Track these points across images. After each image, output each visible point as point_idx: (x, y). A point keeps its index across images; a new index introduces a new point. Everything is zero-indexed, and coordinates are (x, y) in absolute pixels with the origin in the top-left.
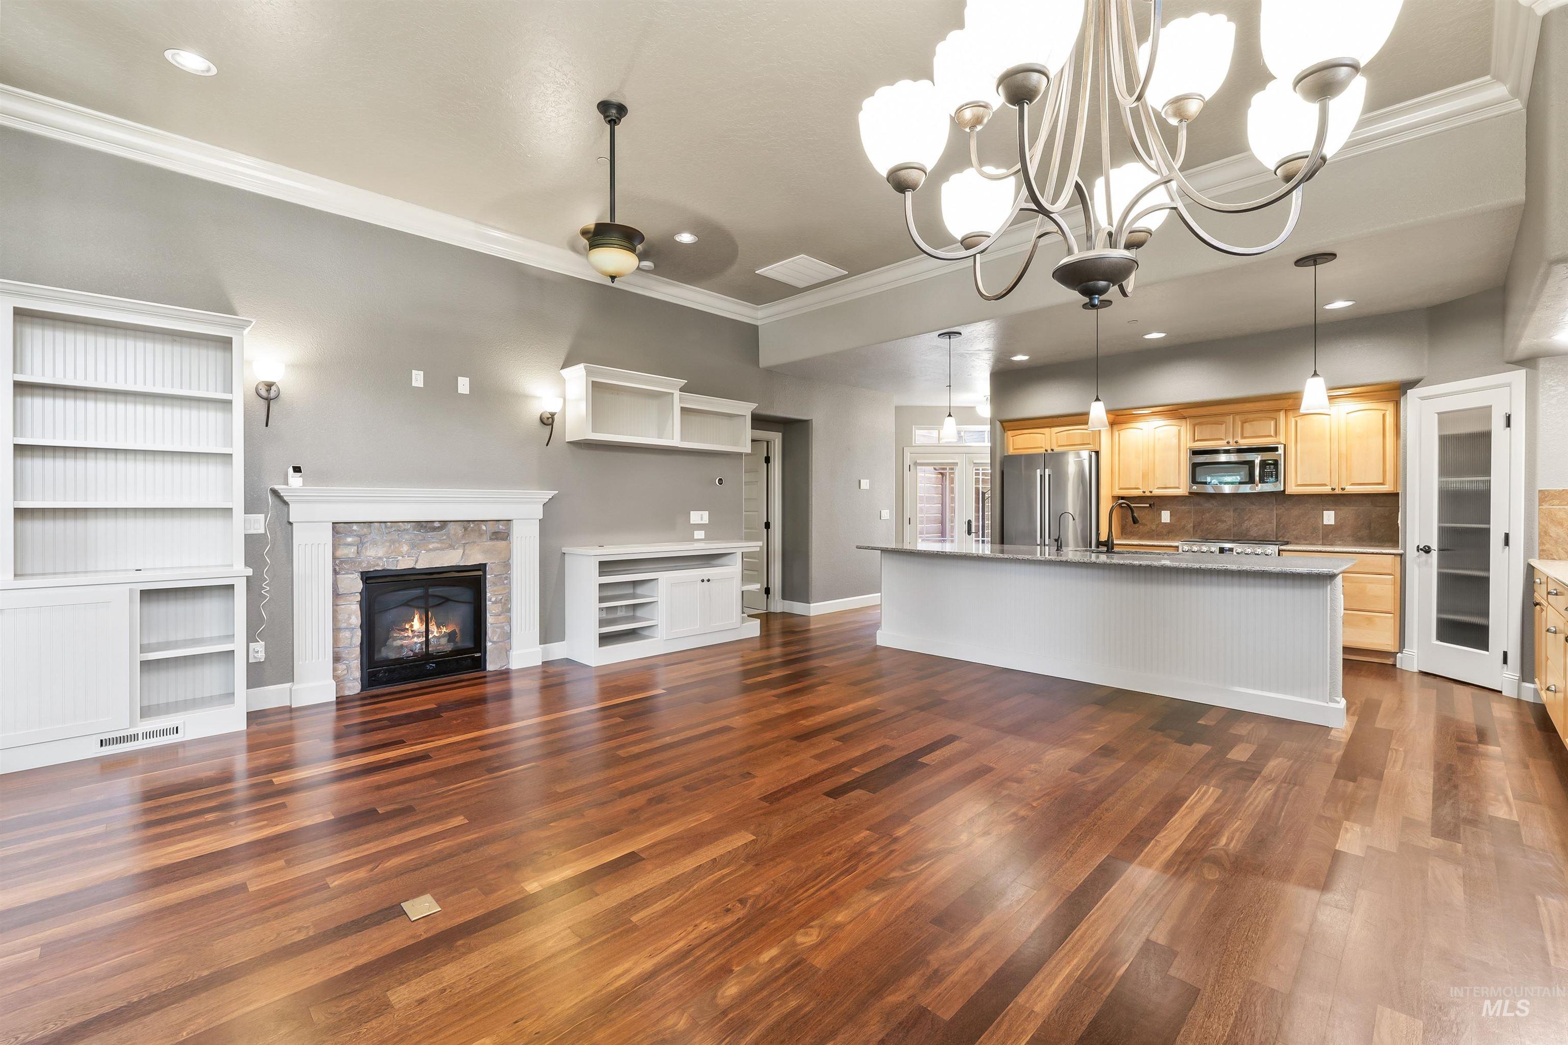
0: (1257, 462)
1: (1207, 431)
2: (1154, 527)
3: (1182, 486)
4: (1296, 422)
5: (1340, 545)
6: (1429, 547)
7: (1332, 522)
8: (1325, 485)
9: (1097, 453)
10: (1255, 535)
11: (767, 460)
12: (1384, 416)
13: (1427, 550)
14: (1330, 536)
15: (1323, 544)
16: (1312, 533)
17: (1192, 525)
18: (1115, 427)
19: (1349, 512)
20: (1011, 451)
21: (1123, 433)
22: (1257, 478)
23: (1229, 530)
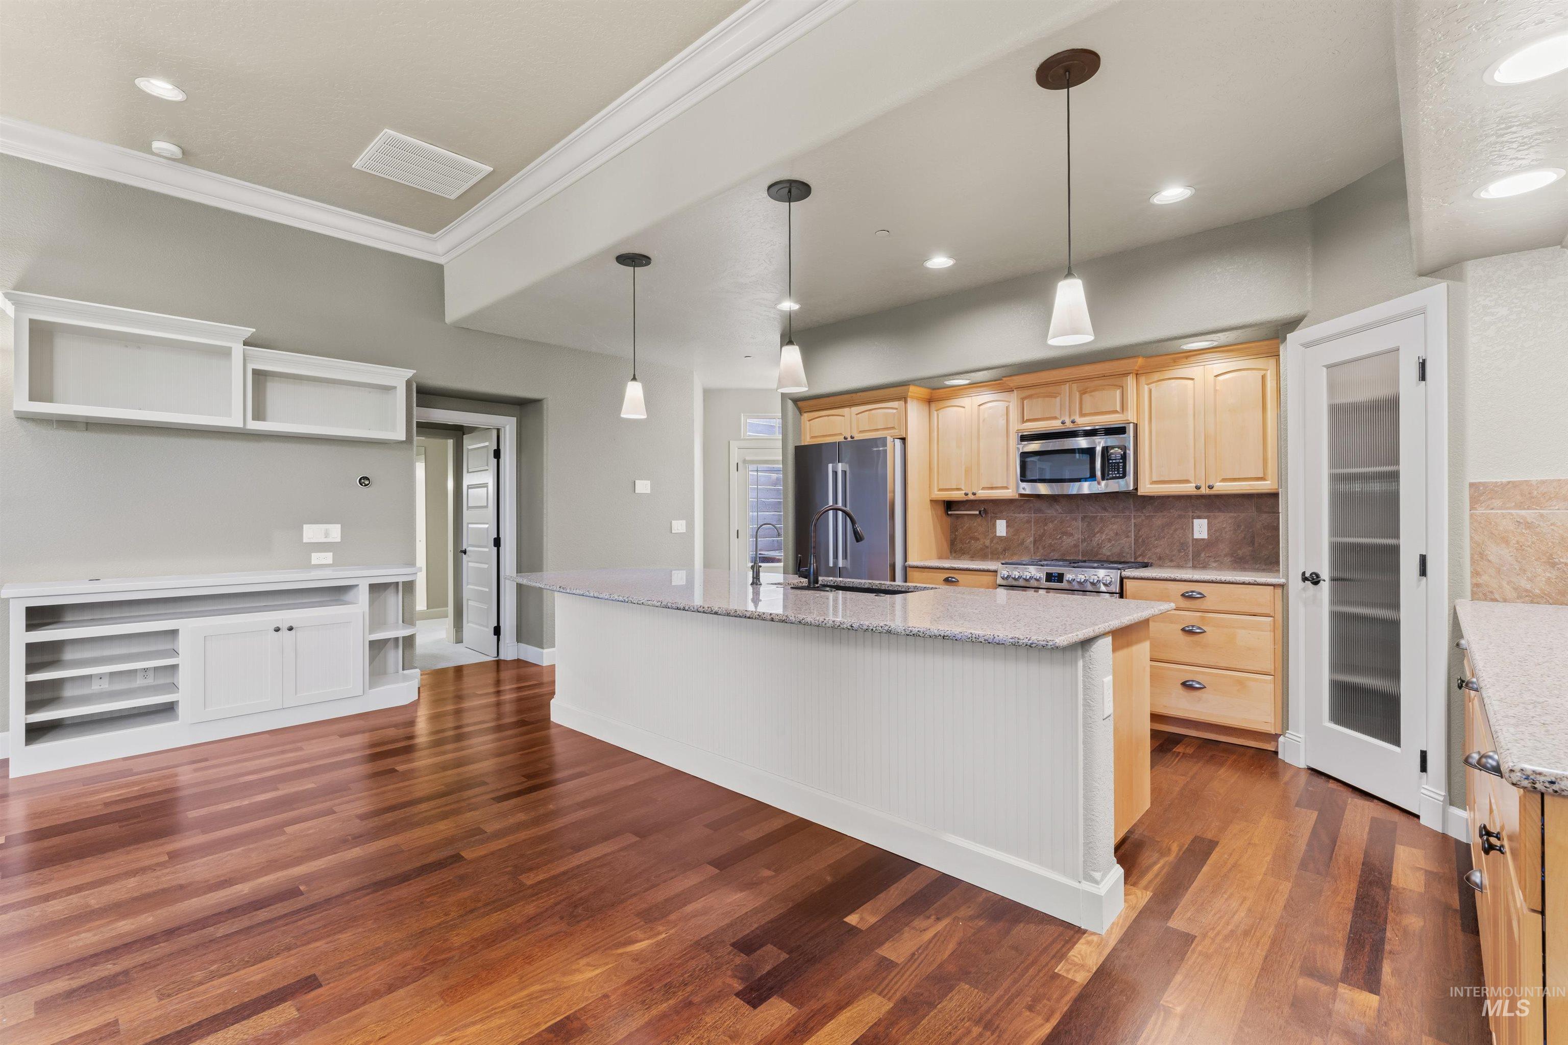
0: (1099, 449)
1: (1035, 407)
2: (987, 542)
3: (1011, 486)
4: (1150, 391)
5: (1215, 568)
6: (1318, 576)
7: (1205, 536)
8: (1187, 481)
9: (903, 440)
10: (1109, 554)
11: (497, 454)
12: (1264, 378)
13: (1315, 579)
14: (1203, 555)
15: (1194, 567)
16: (1179, 551)
17: (1032, 539)
18: (933, 405)
19: (1225, 519)
20: (807, 441)
21: (942, 413)
22: (1098, 473)
23: (1076, 546)
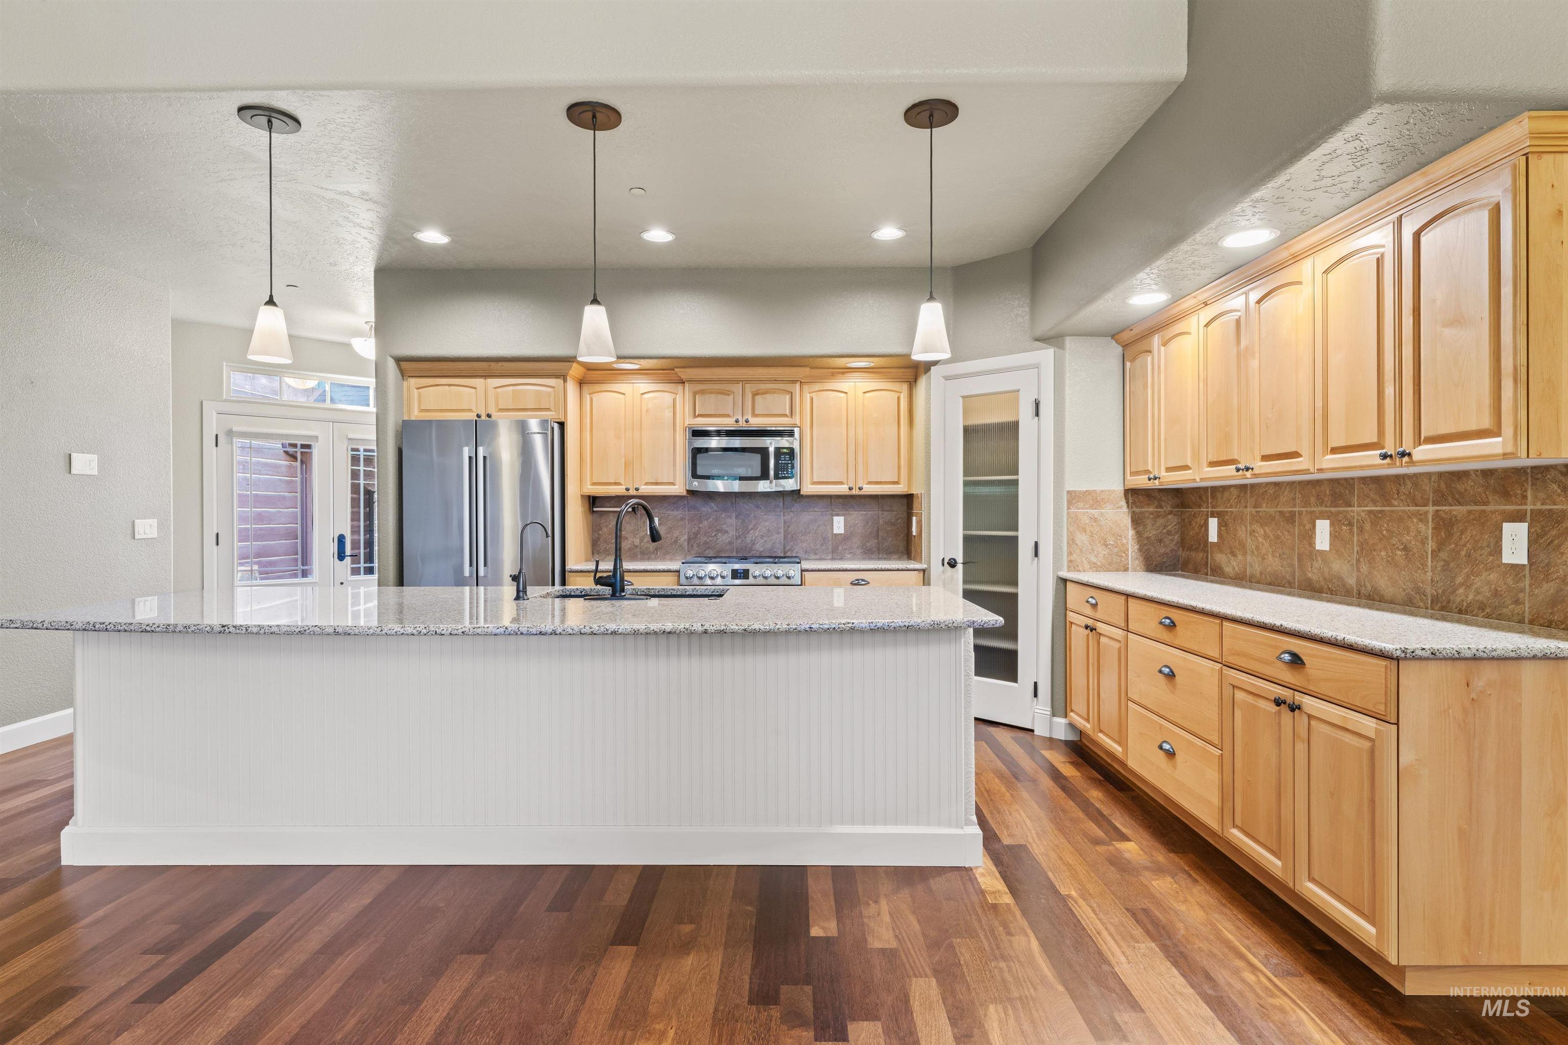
0: (771, 450)
1: (707, 403)
2: (637, 542)
3: (677, 482)
4: (812, 399)
5: (850, 559)
6: (954, 560)
7: (842, 531)
8: (841, 483)
9: (562, 425)
10: (761, 549)
12: (899, 398)
13: (952, 564)
14: (840, 548)
15: (833, 559)
16: (822, 545)
17: (686, 537)
18: (586, 388)
19: (858, 516)
20: (416, 415)
21: (596, 397)
22: (772, 473)
23: (730, 543)
